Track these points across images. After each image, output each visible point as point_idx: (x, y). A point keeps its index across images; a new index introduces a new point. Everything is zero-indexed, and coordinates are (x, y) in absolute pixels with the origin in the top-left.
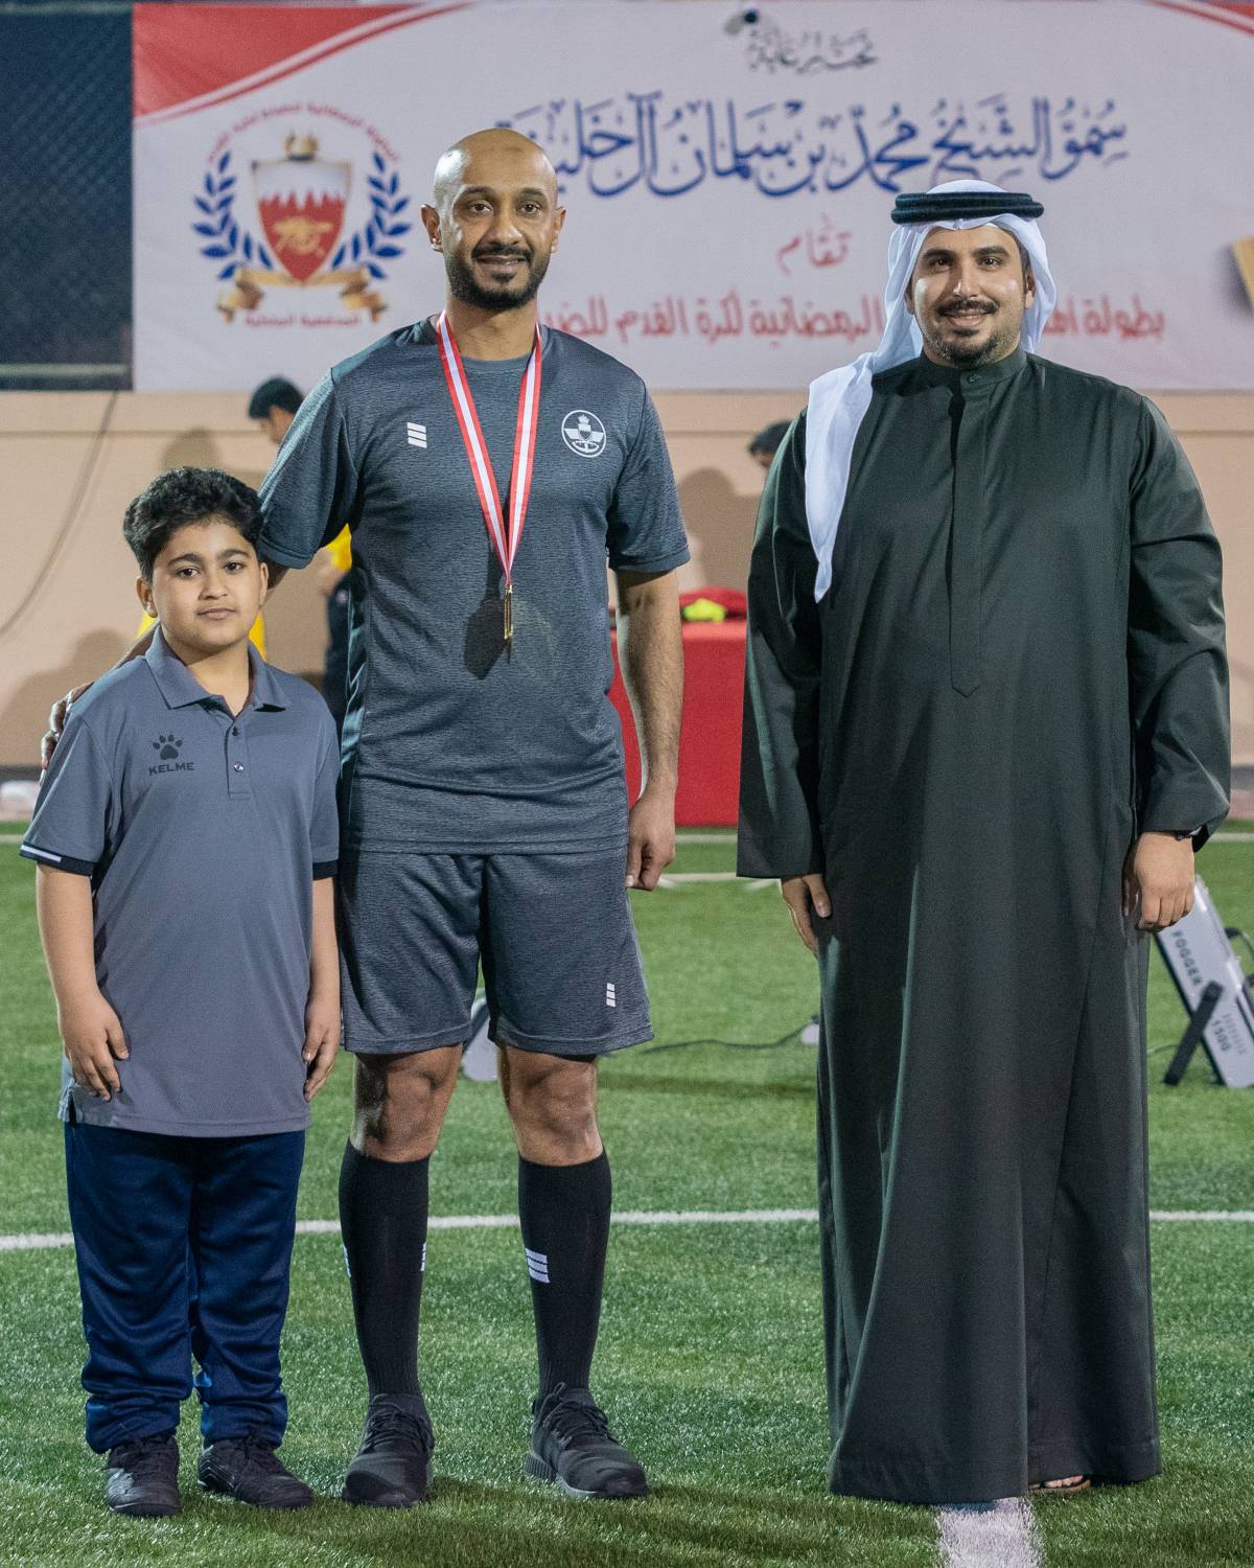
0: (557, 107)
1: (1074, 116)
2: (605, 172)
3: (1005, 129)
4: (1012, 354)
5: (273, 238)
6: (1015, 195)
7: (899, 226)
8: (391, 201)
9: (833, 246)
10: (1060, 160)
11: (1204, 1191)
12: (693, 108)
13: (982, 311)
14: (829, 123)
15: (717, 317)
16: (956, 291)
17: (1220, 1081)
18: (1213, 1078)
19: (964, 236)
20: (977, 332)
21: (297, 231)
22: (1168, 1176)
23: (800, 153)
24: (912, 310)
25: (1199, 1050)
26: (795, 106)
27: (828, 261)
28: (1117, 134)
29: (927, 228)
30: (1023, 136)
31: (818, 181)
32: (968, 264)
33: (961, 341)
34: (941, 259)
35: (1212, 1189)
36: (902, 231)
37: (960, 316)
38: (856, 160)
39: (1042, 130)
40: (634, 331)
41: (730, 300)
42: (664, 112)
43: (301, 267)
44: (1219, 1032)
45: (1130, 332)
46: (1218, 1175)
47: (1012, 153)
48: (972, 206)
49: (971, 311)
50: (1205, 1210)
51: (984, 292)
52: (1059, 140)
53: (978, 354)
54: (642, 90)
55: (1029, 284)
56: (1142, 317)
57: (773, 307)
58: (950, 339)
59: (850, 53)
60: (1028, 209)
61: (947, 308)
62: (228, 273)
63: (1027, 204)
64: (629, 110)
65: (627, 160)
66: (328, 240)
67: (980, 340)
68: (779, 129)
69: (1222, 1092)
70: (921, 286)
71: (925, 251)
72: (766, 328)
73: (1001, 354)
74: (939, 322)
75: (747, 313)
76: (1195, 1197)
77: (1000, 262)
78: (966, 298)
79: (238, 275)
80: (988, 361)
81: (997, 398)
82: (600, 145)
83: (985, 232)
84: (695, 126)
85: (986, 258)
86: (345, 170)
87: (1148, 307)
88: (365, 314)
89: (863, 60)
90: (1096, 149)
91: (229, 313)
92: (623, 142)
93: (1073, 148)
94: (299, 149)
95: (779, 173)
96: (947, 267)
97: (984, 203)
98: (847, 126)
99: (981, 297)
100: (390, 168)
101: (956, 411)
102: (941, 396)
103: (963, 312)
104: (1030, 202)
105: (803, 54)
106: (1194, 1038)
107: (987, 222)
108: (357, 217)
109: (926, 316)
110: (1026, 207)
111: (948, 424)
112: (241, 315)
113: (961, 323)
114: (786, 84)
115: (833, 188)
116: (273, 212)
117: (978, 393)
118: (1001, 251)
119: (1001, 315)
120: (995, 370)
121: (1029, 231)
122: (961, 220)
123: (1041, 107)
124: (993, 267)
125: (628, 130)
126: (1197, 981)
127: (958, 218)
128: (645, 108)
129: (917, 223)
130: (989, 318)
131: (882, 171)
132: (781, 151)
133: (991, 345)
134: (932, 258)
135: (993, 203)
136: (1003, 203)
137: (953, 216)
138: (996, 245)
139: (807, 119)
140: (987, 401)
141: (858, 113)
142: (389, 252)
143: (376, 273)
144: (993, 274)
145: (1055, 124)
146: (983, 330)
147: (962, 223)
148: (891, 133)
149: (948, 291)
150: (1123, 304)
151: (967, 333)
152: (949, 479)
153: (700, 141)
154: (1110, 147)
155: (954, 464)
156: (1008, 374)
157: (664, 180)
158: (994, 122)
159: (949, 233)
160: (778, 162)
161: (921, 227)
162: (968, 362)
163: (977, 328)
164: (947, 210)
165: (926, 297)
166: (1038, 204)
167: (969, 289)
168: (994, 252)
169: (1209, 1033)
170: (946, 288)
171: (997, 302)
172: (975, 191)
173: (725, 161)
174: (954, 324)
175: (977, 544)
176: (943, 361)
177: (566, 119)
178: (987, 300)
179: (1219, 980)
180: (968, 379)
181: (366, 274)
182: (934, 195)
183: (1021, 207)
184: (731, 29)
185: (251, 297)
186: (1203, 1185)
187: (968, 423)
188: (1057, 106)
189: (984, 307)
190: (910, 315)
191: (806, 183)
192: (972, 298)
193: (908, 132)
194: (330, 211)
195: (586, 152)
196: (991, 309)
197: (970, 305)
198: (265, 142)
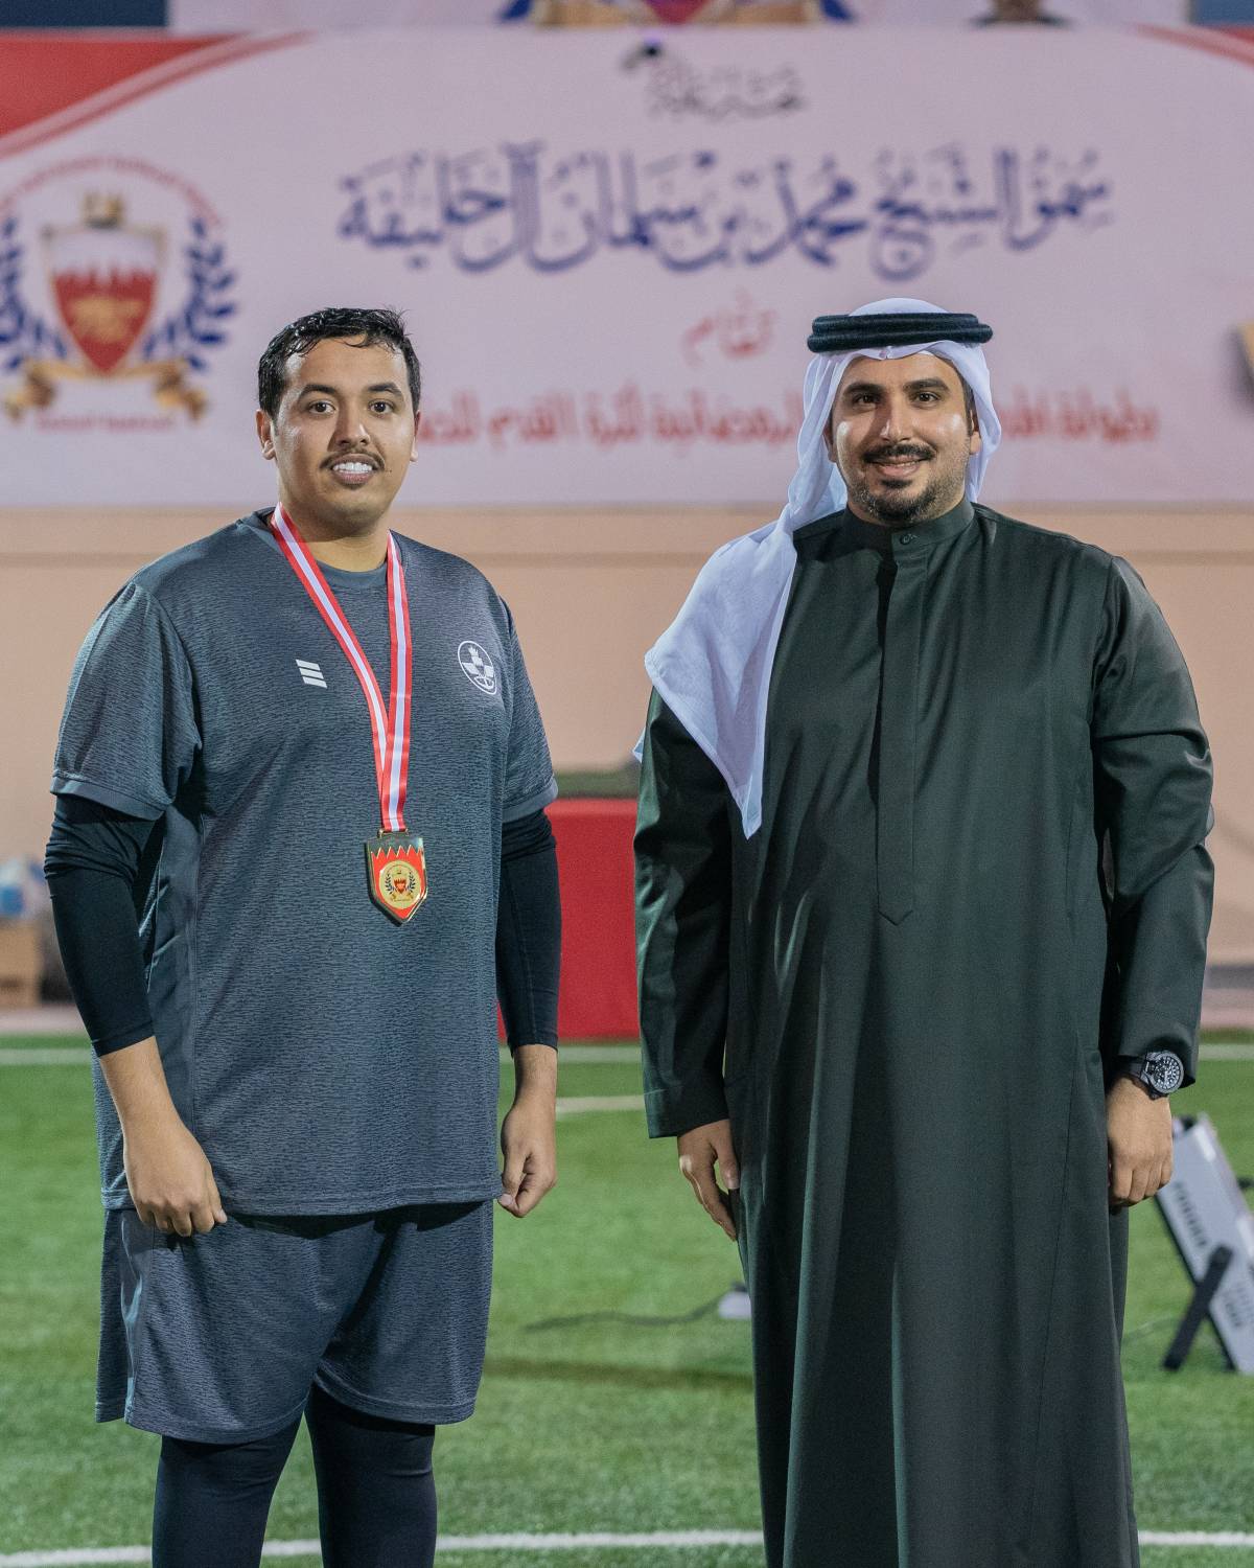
0: (416, 161)
1: (1048, 171)
2: (475, 240)
3: (963, 186)
4: (953, 510)
5: (70, 320)
6: (956, 315)
7: (818, 355)
8: (213, 275)
9: (752, 331)
10: (1030, 223)
11: (1214, 1507)
12: (582, 160)
13: (916, 457)
14: (748, 180)
15: (611, 417)
16: (884, 433)
17: (1230, 1366)
18: (1221, 1361)
19: (893, 366)
20: (909, 483)
21: (100, 314)
22: (1170, 1488)
23: (712, 217)
24: (833, 456)
25: (1205, 1327)
26: (705, 160)
27: (746, 348)
28: (1100, 191)
29: (847, 358)
30: (985, 193)
31: (736, 248)
32: (898, 400)
33: (892, 493)
34: (867, 395)
35: (1224, 1504)
36: (819, 359)
37: (889, 463)
38: (779, 224)
39: (1007, 188)
40: (511, 434)
41: (628, 398)
42: (546, 166)
43: (104, 356)
44: (1230, 1306)
45: (1116, 433)
46: (1231, 1486)
47: (970, 215)
48: (903, 330)
49: (903, 457)
50: (1217, 1530)
51: (918, 434)
52: (1028, 199)
53: (913, 509)
54: (520, 138)
55: (973, 423)
56: (1129, 416)
57: (678, 404)
58: (878, 492)
59: (774, 93)
60: (969, 331)
61: (875, 453)
62: (15, 363)
63: (972, 327)
64: (504, 166)
65: (501, 227)
66: (136, 324)
67: (914, 492)
68: (686, 188)
69: (1234, 1380)
70: (843, 429)
71: (845, 387)
72: (672, 429)
73: (943, 508)
74: (864, 471)
75: (648, 411)
76: (1203, 1514)
77: (937, 398)
78: (895, 442)
79: (26, 367)
80: (925, 517)
81: (937, 561)
82: (469, 208)
83: (920, 362)
84: (584, 185)
85: (921, 393)
86: (157, 238)
87: (1138, 402)
88: (180, 413)
89: (788, 103)
90: (1072, 210)
91: (15, 413)
92: (493, 204)
93: (1046, 210)
94: (102, 211)
95: (687, 242)
96: (873, 405)
97: (917, 326)
98: (768, 185)
99: (914, 441)
100: (214, 236)
101: (886, 578)
102: (868, 561)
103: (894, 458)
104: (976, 324)
105: (715, 95)
106: (1198, 1312)
107: (921, 350)
108: (172, 296)
109: (850, 465)
110: (969, 330)
111: (875, 596)
112: (31, 415)
113: (890, 472)
114: (694, 133)
115: (755, 258)
116: (69, 290)
117: (912, 557)
118: (938, 384)
119: (940, 461)
120: (933, 527)
121: (972, 360)
122: (889, 347)
123: (1006, 160)
124: (928, 404)
125: (502, 188)
126: (1203, 1243)
127: (886, 346)
128: (523, 162)
129: (837, 352)
130: (925, 465)
131: (813, 238)
132: (690, 214)
133: (928, 498)
134: (856, 394)
135: (927, 326)
136: (941, 327)
137: (880, 343)
138: (931, 377)
139: (721, 175)
140: (924, 567)
141: (782, 167)
142: (211, 339)
143: (195, 363)
144: (929, 413)
145: (1024, 178)
146: (918, 480)
147: (891, 352)
148: (822, 191)
149: (874, 433)
150: (1105, 398)
151: (898, 484)
152: (876, 663)
153: (590, 200)
154: (1092, 208)
155: (882, 642)
156: (951, 532)
157: (548, 250)
158: (947, 177)
159: (876, 363)
160: (685, 230)
161: (841, 356)
162: (900, 518)
163: (909, 478)
164: (871, 336)
165: (848, 440)
166: (985, 326)
167: (899, 432)
168: (930, 385)
169: (1218, 1307)
170: (871, 428)
171: (935, 447)
172: (907, 312)
173: (621, 226)
174: (881, 472)
175: (910, 738)
176: (869, 517)
177: (427, 178)
178: (922, 444)
179: (1229, 1242)
180: (901, 540)
181: (182, 367)
182: (857, 318)
183: (963, 331)
184: (629, 64)
185: (43, 392)
186: (1212, 1499)
187: (899, 594)
188: (1025, 155)
189: (919, 452)
190: (831, 463)
191: (720, 255)
192: (904, 442)
193: (843, 191)
194: (138, 289)
195: (452, 216)
196: (927, 455)
197: (902, 450)
198: (59, 204)
